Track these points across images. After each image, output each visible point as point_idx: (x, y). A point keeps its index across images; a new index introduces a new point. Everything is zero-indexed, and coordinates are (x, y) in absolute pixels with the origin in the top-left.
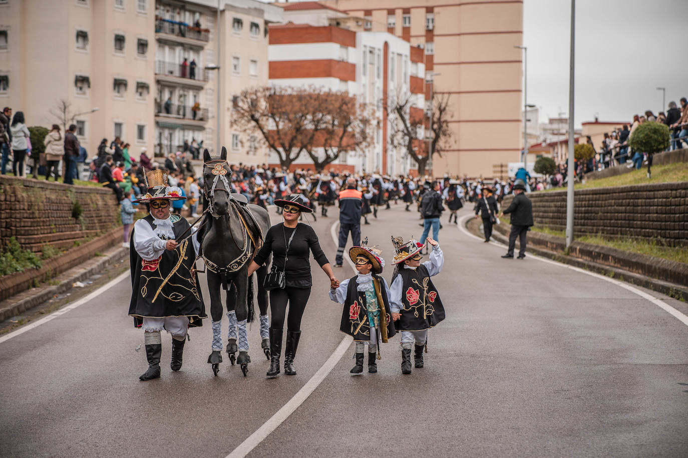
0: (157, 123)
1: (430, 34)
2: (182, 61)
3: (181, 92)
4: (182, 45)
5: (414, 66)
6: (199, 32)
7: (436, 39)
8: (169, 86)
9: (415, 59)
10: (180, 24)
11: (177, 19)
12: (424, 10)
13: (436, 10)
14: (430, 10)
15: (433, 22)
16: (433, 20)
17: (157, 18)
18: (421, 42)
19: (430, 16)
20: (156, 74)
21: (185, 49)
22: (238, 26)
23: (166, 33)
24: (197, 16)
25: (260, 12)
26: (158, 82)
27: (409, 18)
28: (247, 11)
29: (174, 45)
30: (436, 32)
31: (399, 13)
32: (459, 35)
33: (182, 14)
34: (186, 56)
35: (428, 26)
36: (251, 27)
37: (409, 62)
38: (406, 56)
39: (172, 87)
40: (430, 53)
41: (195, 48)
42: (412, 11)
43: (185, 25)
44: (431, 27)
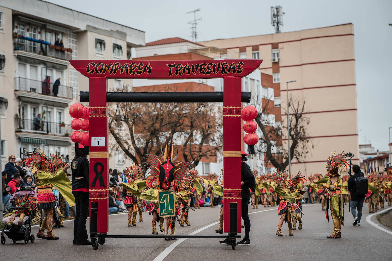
0: (19, 139)
1: (276, 66)
2: (44, 78)
3: (45, 109)
4: (44, 63)
5: (265, 90)
6: (62, 51)
7: (281, 69)
8: (31, 103)
9: (265, 84)
10: (41, 42)
11: (38, 37)
12: (270, 46)
13: (280, 45)
14: (275, 46)
15: (278, 56)
16: (278, 54)
17: (15, 36)
18: (270, 72)
19: (275, 51)
20: (16, 90)
21: (47, 68)
22: (101, 47)
23: (26, 51)
24: (60, 37)
25: (123, 35)
26: (19, 98)
27: (258, 53)
28: (110, 33)
29: (35, 63)
30: (281, 64)
31: (249, 50)
32: (301, 65)
33: (43, 34)
34: (49, 75)
35: (274, 60)
36: (114, 48)
37: (261, 87)
38: (258, 81)
39: (35, 104)
40: (277, 82)
41: (57, 66)
42: (260, 47)
43: (46, 44)
44: (277, 60)
